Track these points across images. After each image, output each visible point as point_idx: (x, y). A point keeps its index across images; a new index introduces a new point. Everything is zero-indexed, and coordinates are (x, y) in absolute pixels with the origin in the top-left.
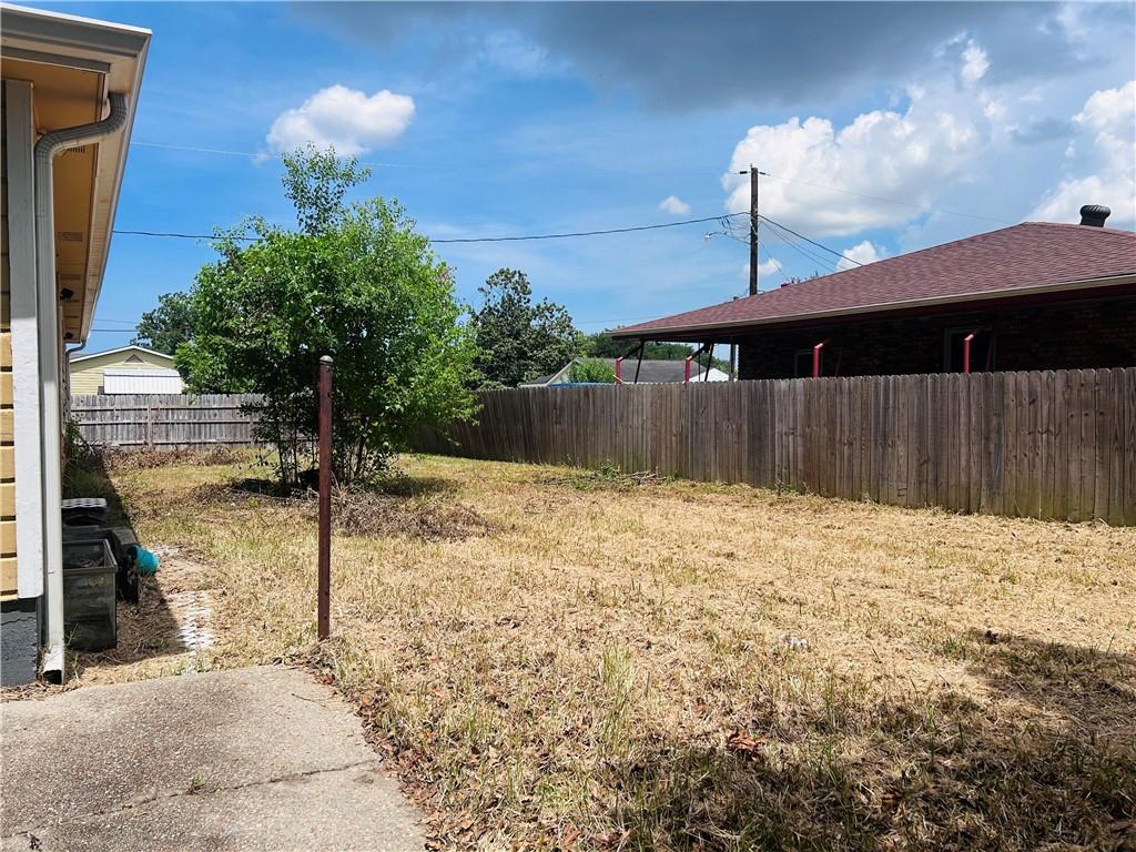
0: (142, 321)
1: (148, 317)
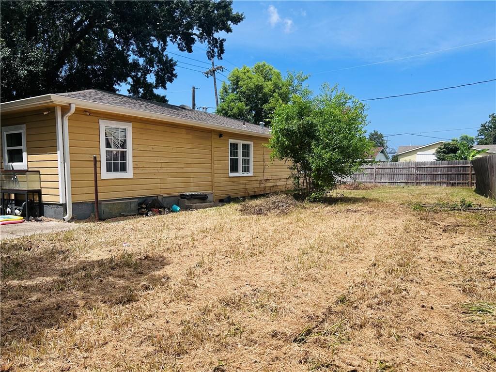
1: (483, 126)
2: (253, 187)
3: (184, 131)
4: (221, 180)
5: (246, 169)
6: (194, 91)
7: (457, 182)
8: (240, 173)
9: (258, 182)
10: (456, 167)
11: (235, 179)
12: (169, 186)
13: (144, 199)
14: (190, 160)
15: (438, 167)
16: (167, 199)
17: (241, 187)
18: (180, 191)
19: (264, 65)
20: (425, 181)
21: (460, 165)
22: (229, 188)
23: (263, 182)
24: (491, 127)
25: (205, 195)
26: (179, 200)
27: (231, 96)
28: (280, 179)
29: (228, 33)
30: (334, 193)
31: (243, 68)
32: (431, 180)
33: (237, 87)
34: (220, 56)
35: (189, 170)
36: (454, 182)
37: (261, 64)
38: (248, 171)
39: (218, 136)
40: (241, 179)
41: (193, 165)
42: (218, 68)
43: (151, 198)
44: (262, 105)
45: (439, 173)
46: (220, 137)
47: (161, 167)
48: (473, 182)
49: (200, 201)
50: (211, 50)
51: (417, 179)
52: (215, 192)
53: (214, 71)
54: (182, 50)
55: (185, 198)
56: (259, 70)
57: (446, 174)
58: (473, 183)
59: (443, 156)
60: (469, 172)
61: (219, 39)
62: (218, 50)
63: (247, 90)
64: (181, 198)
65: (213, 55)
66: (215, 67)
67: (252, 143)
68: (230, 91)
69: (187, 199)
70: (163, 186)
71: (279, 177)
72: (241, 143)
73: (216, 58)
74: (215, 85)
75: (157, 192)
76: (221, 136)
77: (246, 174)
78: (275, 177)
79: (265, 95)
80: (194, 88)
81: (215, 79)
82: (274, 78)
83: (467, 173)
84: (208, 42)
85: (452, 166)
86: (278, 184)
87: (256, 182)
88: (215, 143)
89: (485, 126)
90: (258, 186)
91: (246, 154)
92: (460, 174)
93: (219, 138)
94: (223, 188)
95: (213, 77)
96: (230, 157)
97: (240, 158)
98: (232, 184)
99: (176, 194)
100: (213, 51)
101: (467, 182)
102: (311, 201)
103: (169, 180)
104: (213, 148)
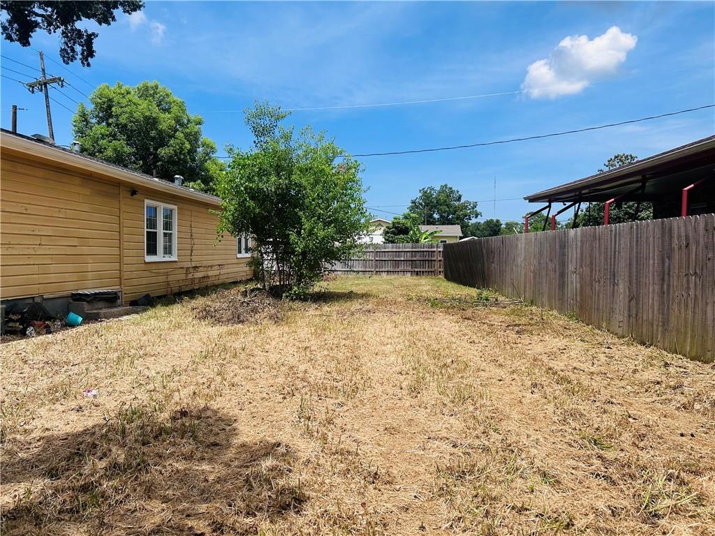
0: (411, 204)
1: (413, 202)
2: (177, 277)
3: (77, 181)
4: (134, 267)
5: (168, 250)
6: (15, 113)
7: (422, 270)
8: (160, 257)
9: (184, 271)
10: (421, 251)
11: (154, 266)
12: (52, 278)
13: (11, 303)
14: (87, 233)
15: (402, 252)
16: (50, 303)
17: (162, 279)
18: (70, 288)
19: (157, 87)
20: (386, 269)
21: (425, 250)
22: (145, 281)
23: (191, 270)
24: (421, 204)
25: (116, 293)
26: (70, 303)
27: (100, 129)
28: (211, 266)
29: (100, 24)
30: (318, 287)
31: (116, 86)
32: (393, 267)
33: (111, 116)
34: (87, 60)
35: (85, 250)
36: (418, 270)
37: (151, 84)
38: (170, 253)
39: (130, 193)
40: (161, 266)
41: (91, 242)
42: (54, 80)
43: (23, 302)
44: (156, 149)
45: (402, 259)
46: (132, 195)
47: (40, 245)
48: (439, 270)
49: (107, 305)
50: (68, 47)
51: (376, 266)
52: (125, 289)
53: (45, 84)
54: (9, 37)
55: (84, 300)
56: (145, 93)
57: (409, 261)
58: (440, 272)
59: (392, 237)
60: (435, 258)
61: (86, 31)
62: (83, 51)
63: (131, 122)
64: (74, 300)
65: (73, 56)
66: (48, 77)
67: (175, 207)
68: (94, 121)
69: (87, 302)
70: (43, 278)
71: (210, 263)
72: (161, 206)
73: (78, 62)
74: (48, 106)
75: (34, 290)
76: (134, 193)
77: (167, 259)
78: (205, 263)
79: (160, 132)
80: (15, 107)
81: (47, 97)
82: (175, 109)
83: (433, 259)
84: (63, 33)
85: (417, 250)
86: (210, 273)
87: (181, 270)
88: (125, 204)
89: (415, 203)
90: (183, 276)
91: (168, 226)
92: (426, 261)
93: (130, 196)
94: (135, 282)
95: (42, 95)
96: (146, 230)
97: (160, 231)
98: (149, 274)
99: (65, 293)
100: (73, 50)
101: (433, 270)
102: (292, 299)
103: (52, 268)
104: (121, 214)
